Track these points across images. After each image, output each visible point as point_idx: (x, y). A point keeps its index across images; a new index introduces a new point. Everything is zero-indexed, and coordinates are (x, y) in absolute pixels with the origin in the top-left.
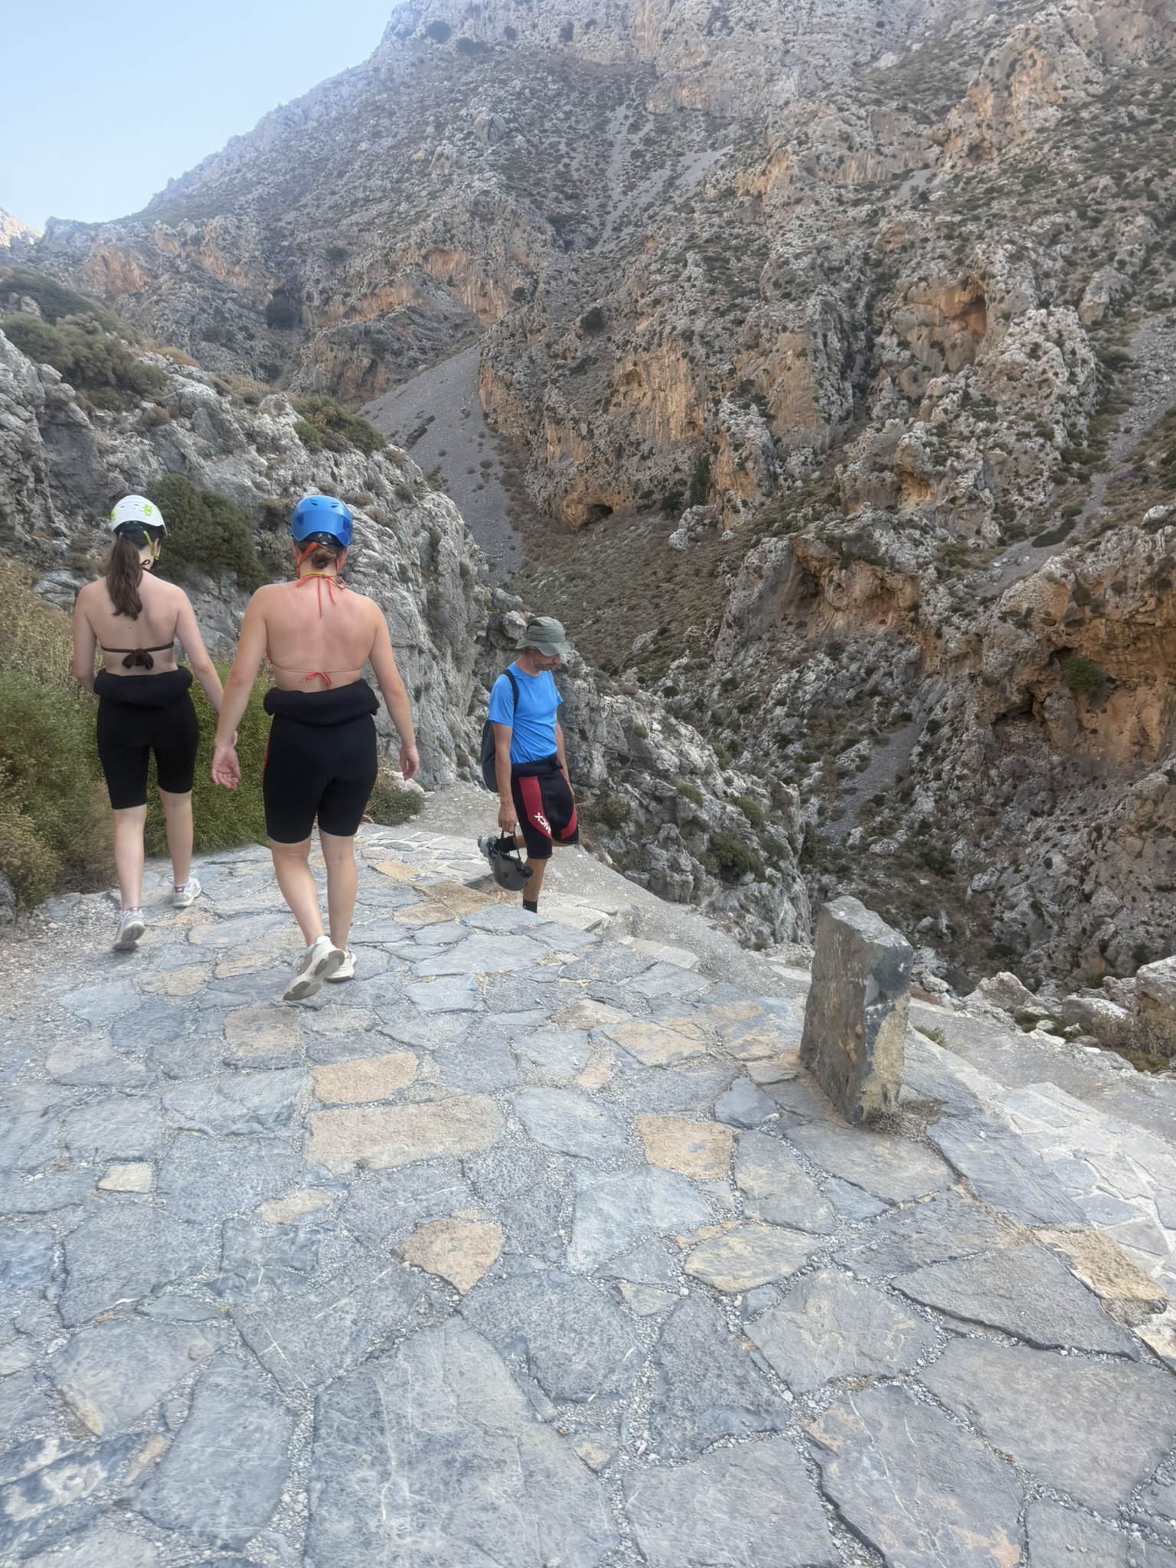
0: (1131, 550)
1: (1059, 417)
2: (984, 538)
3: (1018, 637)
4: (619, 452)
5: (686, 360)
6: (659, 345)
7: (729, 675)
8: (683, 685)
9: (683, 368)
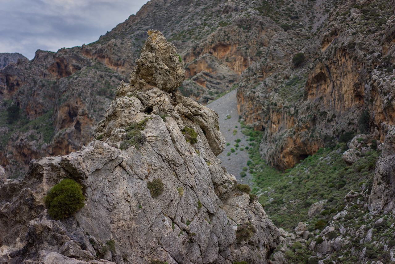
5: (352, 60)
6: (335, 54)
7: (381, 220)
8: (342, 230)
9: (350, 64)
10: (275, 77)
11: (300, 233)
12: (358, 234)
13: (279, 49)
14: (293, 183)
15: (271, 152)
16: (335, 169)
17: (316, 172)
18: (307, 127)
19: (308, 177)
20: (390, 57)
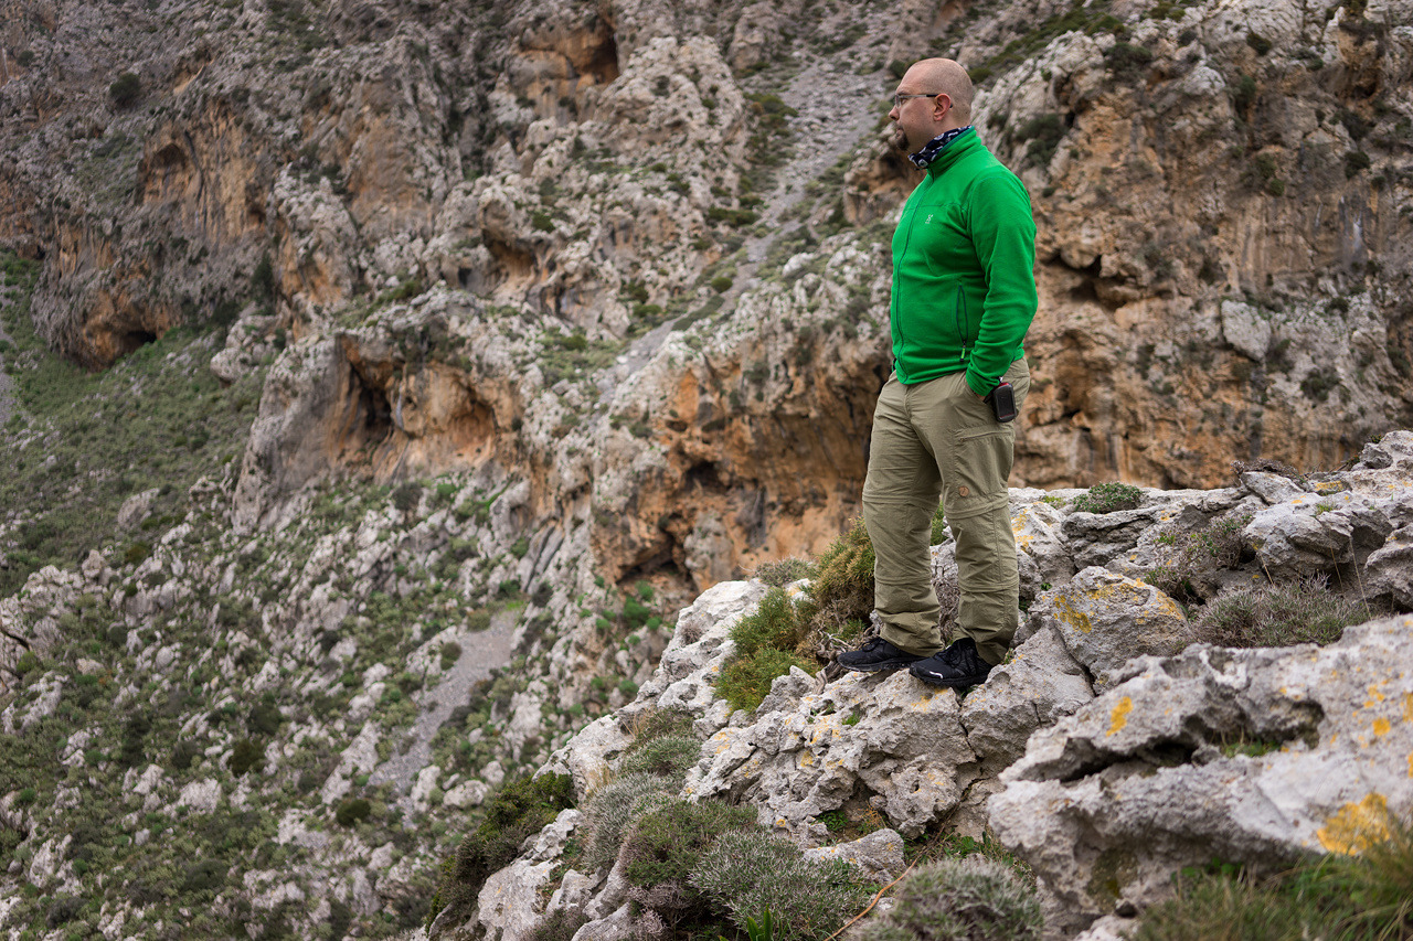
0: (768, 314)
1: (697, 167)
2: (608, 327)
3: (638, 450)
4: (159, 255)
5: (241, 128)
6: (204, 109)
7: (251, 546)
8: (178, 567)
9: (237, 139)
10: (69, 125)
11: (93, 573)
12: (206, 574)
13: (78, 54)
14: (103, 417)
15: (60, 320)
16: (197, 390)
17: (156, 394)
18: (142, 269)
19: (138, 406)
20: (316, 147)
